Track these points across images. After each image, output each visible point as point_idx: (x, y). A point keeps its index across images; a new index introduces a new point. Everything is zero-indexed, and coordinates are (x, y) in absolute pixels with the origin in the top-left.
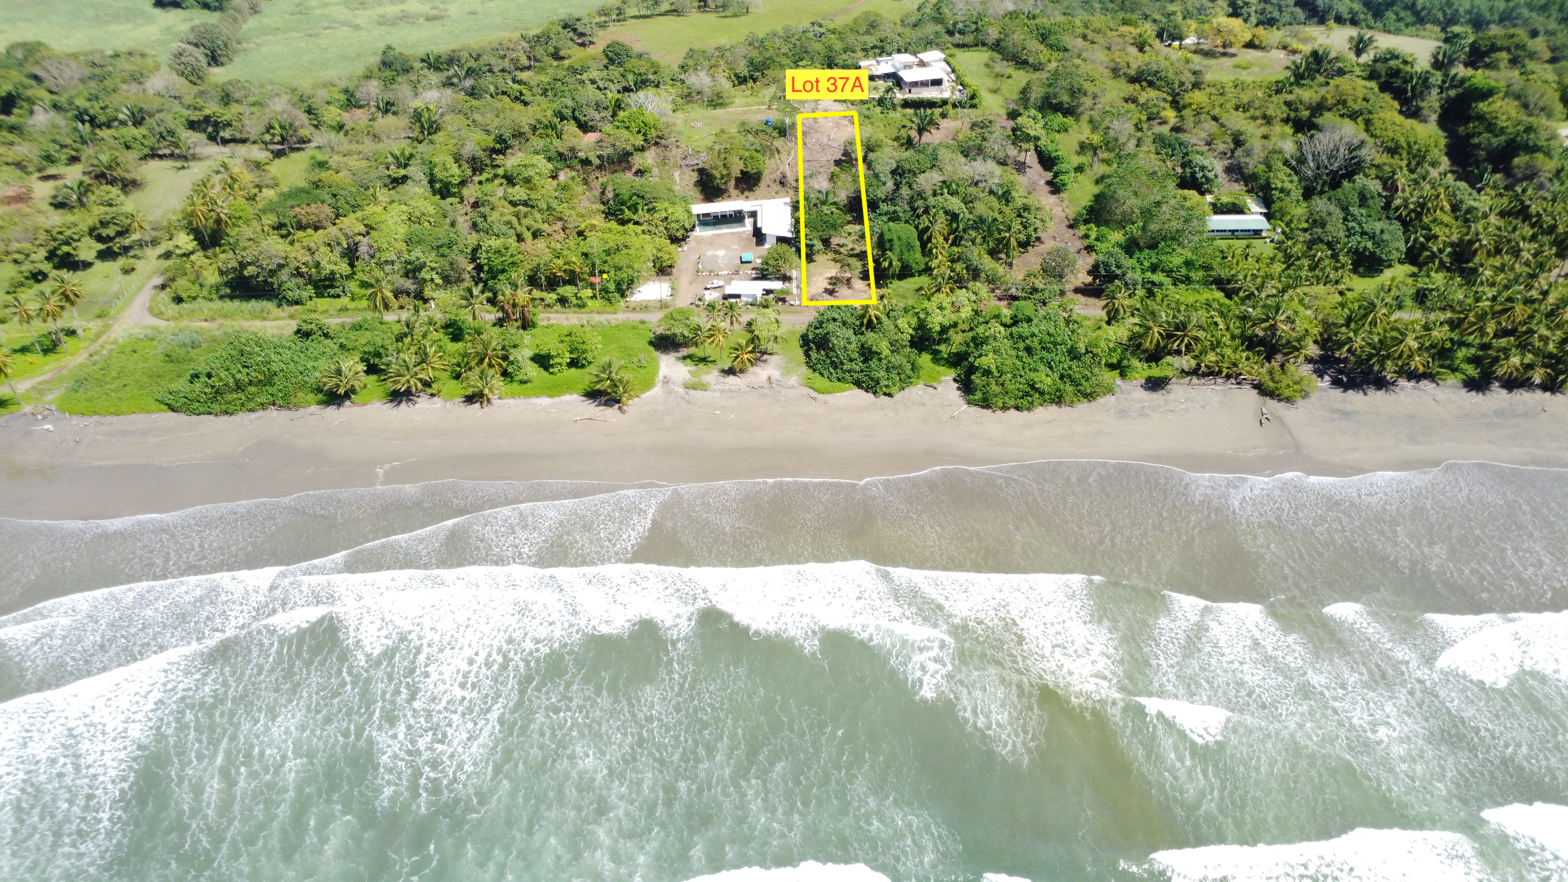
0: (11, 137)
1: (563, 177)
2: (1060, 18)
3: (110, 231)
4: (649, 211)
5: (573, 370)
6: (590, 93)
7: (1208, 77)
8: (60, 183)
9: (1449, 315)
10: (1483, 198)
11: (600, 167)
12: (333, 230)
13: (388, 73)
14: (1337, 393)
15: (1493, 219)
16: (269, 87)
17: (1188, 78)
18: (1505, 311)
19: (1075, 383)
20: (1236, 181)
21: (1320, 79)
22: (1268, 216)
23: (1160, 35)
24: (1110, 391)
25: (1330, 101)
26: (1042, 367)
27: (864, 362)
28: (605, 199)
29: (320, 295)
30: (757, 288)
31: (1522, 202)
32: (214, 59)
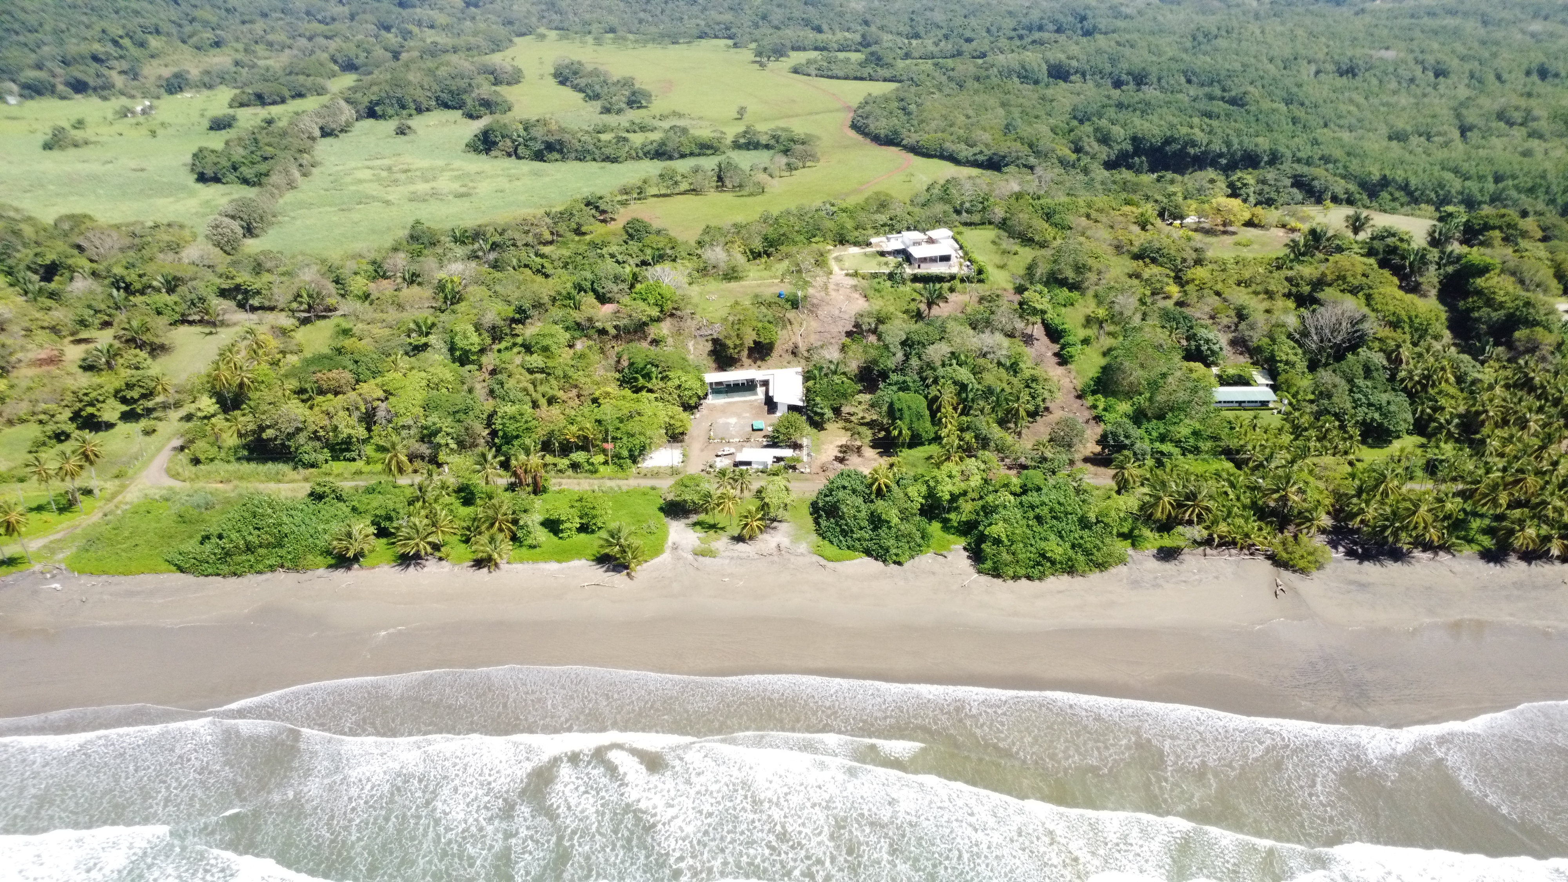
0: (49, 303)
1: (579, 345)
2: (1064, 199)
3: (135, 394)
4: (662, 379)
5: (582, 536)
6: (609, 266)
7: (1210, 254)
8: (91, 346)
9: (1460, 486)
10: (1487, 370)
11: (616, 337)
12: (352, 395)
13: (416, 246)
14: (1354, 564)
15: (1498, 390)
16: (300, 258)
17: (1191, 255)
18: (1517, 482)
19: (1087, 553)
20: (1241, 353)
21: (1320, 256)
22: (1275, 388)
23: (1161, 215)
24: (1122, 561)
25: (1329, 278)
26: (1052, 537)
27: (873, 530)
28: (620, 367)
29: (335, 458)
30: (768, 456)
31: (1526, 375)
32: (249, 231)
